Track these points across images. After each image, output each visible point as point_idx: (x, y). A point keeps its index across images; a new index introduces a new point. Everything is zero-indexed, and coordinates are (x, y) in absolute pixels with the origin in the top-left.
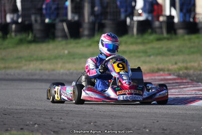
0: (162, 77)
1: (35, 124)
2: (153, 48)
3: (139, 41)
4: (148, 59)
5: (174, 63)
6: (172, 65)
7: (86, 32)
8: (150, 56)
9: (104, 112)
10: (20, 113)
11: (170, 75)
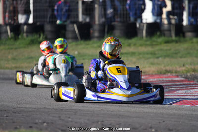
0: (170, 79)
1: (44, 122)
2: (162, 50)
3: (148, 43)
4: (156, 61)
5: (182, 65)
6: (180, 67)
7: (96, 34)
8: (158, 58)
9: (112, 111)
10: (30, 111)
11: (177, 76)
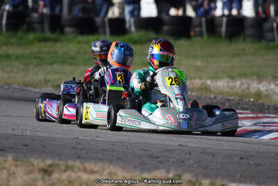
8: (52, 64)
